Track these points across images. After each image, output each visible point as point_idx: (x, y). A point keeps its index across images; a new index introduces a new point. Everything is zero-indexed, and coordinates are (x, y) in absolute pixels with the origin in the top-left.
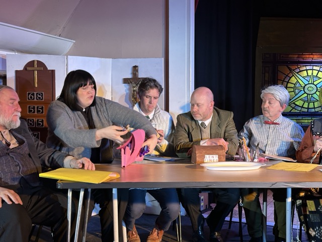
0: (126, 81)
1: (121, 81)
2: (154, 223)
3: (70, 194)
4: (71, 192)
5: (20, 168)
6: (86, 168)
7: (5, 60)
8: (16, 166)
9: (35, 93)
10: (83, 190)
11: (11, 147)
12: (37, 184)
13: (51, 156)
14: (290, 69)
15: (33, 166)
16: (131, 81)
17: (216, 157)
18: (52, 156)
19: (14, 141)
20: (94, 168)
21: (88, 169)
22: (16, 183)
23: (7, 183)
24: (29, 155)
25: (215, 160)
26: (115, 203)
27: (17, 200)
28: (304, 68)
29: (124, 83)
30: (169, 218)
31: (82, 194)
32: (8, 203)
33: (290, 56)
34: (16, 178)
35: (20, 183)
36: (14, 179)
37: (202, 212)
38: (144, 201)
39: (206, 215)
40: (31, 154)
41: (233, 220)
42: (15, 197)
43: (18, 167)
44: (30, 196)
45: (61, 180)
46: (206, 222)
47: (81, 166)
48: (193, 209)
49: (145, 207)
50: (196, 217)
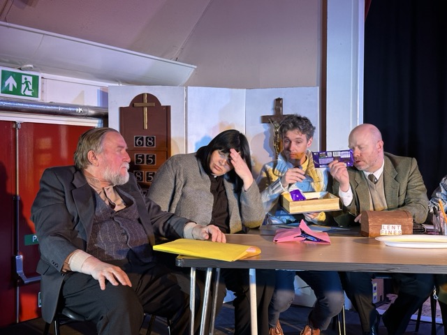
0: (265, 119)
1: (259, 120)
2: (306, 319)
3: (193, 275)
4: (195, 272)
5: (128, 238)
6: (213, 239)
7: (107, 94)
8: (124, 234)
9: (145, 137)
10: (211, 269)
11: (117, 209)
12: (149, 260)
13: (166, 222)
15: (144, 235)
16: (273, 119)
17: (398, 228)
18: (168, 222)
19: (120, 201)
20: (225, 240)
21: (216, 241)
22: (123, 257)
23: (111, 257)
24: (139, 220)
25: (397, 233)
26: (253, 288)
27: (125, 280)
29: (263, 123)
30: (328, 312)
31: (209, 274)
32: (114, 284)
34: (123, 251)
35: (128, 257)
36: (119, 252)
37: (375, 306)
38: (292, 288)
39: (381, 311)
40: (141, 220)
41: (423, 318)
42: (122, 276)
43: (126, 236)
44: (140, 276)
45: (182, 255)
46: (381, 320)
47: (207, 237)
48: (363, 301)
49: (293, 297)
50: (367, 312)
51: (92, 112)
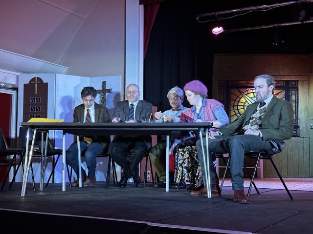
9: (35, 98)
14: (240, 92)
16: (101, 91)
28: (252, 91)
33: (240, 82)
51: (11, 87)
